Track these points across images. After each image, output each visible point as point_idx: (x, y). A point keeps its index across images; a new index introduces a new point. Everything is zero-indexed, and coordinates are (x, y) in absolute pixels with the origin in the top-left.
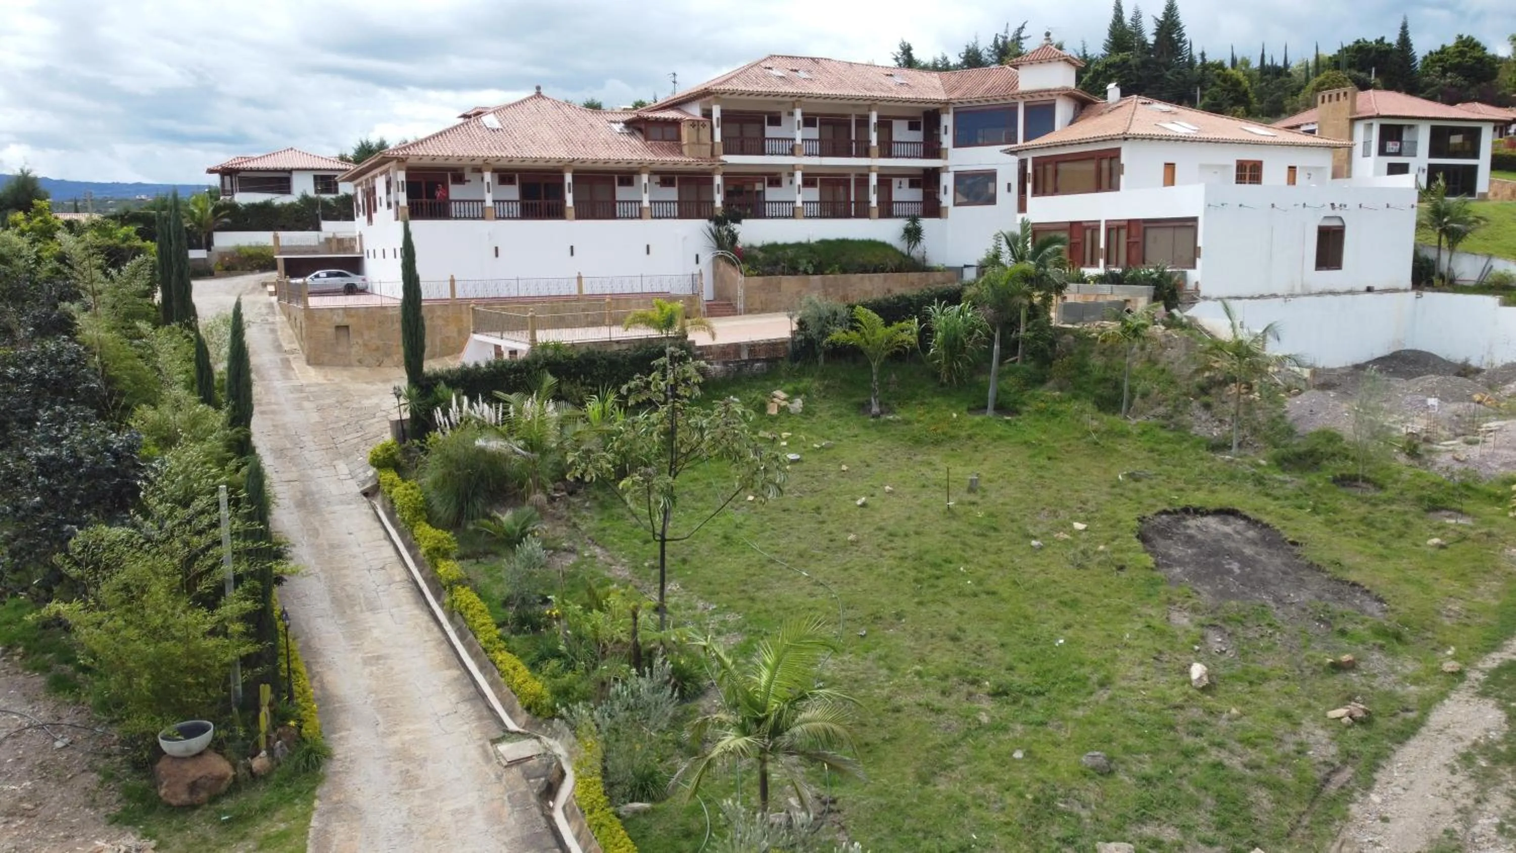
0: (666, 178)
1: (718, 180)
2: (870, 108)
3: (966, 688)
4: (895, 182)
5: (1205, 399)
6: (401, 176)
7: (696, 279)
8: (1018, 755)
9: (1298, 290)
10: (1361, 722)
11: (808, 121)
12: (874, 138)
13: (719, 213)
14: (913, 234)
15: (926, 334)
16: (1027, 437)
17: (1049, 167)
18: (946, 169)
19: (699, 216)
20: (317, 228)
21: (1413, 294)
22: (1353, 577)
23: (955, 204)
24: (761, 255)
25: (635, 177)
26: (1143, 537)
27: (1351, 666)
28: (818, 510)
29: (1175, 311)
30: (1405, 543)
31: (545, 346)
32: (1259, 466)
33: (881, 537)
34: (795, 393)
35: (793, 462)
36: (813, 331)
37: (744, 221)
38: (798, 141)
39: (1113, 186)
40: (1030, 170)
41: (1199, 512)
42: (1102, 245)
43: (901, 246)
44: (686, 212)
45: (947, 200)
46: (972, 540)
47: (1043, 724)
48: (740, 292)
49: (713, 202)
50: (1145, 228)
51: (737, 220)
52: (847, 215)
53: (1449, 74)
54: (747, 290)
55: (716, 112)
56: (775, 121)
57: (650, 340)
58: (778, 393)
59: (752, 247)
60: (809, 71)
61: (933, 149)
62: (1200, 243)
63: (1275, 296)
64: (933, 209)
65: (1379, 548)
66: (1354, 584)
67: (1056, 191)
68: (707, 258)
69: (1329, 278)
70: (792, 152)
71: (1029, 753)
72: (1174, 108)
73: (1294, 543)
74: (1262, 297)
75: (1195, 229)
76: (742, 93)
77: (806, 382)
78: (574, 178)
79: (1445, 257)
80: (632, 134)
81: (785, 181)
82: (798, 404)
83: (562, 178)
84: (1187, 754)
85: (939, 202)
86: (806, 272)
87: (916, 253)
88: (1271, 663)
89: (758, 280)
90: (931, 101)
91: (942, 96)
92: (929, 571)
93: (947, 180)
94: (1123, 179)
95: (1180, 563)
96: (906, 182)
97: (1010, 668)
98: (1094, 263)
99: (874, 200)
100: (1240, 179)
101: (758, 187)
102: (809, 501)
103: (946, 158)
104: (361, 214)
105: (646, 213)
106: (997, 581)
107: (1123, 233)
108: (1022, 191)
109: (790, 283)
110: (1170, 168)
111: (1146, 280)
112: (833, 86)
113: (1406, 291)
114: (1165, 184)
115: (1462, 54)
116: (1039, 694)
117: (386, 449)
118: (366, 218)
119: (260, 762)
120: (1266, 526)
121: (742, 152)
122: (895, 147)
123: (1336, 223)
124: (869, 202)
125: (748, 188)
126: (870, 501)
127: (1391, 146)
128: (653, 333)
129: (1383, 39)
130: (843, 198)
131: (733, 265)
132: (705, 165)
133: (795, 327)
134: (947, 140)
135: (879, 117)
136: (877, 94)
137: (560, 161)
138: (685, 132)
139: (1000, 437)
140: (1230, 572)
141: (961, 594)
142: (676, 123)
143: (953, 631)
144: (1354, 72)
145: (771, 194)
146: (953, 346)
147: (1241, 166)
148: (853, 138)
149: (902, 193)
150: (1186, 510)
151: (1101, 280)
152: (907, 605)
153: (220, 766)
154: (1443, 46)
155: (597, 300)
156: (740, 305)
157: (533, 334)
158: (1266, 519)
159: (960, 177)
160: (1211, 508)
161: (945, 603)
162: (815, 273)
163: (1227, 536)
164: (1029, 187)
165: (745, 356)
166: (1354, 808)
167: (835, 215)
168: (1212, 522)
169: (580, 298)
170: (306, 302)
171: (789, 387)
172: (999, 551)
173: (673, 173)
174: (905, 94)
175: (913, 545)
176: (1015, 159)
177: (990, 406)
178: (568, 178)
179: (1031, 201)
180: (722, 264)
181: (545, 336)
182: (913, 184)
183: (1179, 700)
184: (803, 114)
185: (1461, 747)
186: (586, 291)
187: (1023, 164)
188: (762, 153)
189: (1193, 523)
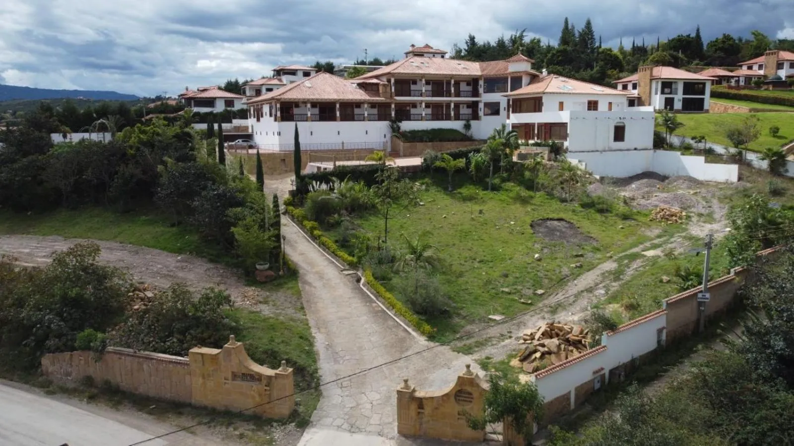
0: (373, 105)
1: (393, 106)
2: (451, 78)
3: (471, 261)
4: (461, 106)
5: (562, 186)
6: (278, 106)
7: (385, 144)
8: (484, 273)
9: (607, 149)
10: (579, 267)
11: (428, 83)
12: (453, 89)
13: (393, 119)
14: (468, 127)
15: (468, 163)
16: (501, 198)
17: (518, 103)
18: (481, 101)
19: (385, 120)
20: (231, 122)
21: (652, 151)
22: (592, 235)
23: (485, 115)
24: (409, 135)
25: (362, 105)
26: (531, 226)
27: (582, 256)
28: (430, 219)
29: (558, 156)
30: (613, 228)
31: (339, 166)
32: (575, 206)
33: (450, 226)
34: (423, 184)
35: (422, 205)
36: (429, 162)
37: (403, 122)
38: (424, 91)
39: (540, 110)
40: (511, 103)
41: (551, 219)
42: (536, 132)
43: (463, 131)
44: (381, 118)
45: (481, 113)
46: (478, 226)
47: (492, 268)
48: (401, 148)
49: (391, 114)
50: (551, 126)
51: (400, 121)
52: (442, 119)
53: (718, 52)
54: (404, 147)
55: (393, 81)
56: (415, 82)
57: (373, 165)
58: (416, 183)
59: (405, 131)
60: (428, 63)
61: (475, 93)
62: (568, 132)
63: (597, 151)
64: (476, 117)
65: (604, 229)
66: (591, 237)
67: (520, 112)
68: (389, 136)
69: (619, 145)
70: (421, 95)
71: (486, 273)
72: (567, 80)
73: (579, 228)
74: (592, 151)
75: (566, 127)
76: (402, 74)
77: (426, 180)
78: (340, 106)
79: (668, 136)
80: (360, 88)
81: (418, 105)
82: (424, 187)
83: (335, 106)
84: (528, 273)
85: (478, 114)
86: (426, 141)
87: (469, 134)
88: (560, 255)
89: (408, 144)
90: (476, 75)
91: (479, 73)
92: (464, 234)
93: (481, 106)
94: (543, 108)
95: (541, 232)
96: (465, 106)
97: (485, 256)
98: (533, 138)
99: (452, 113)
100: (589, 109)
101: (408, 108)
102: (428, 217)
103: (481, 97)
104: (252, 117)
105: (366, 119)
106: (484, 236)
107: (543, 127)
108: (508, 111)
109: (419, 145)
110: (561, 104)
111: (548, 146)
112: (437, 70)
113: (650, 149)
114: (560, 110)
115: (724, 42)
116: (492, 262)
117: (288, 200)
118: (256, 119)
119: (281, 273)
120: (572, 223)
121: (402, 95)
122: (461, 93)
123: (622, 124)
124: (451, 114)
125: (404, 109)
126: (447, 216)
127: (666, 90)
128: (374, 163)
129: (689, 35)
130: (441, 113)
131: (399, 138)
132: (388, 101)
133: (423, 161)
134: (481, 90)
135: (455, 81)
136: (454, 73)
137: (335, 99)
138: (381, 88)
139: (492, 198)
140: (556, 235)
141: (474, 240)
142: (377, 84)
143: (470, 248)
144: (672, 52)
145: (413, 111)
146: (478, 167)
147: (590, 103)
148: (445, 89)
149: (464, 111)
150: (548, 219)
151: (534, 145)
152: (457, 242)
153: (271, 273)
154: (717, 39)
155: (350, 151)
156: (401, 154)
157: (335, 162)
158: (572, 221)
159: (487, 105)
160: (556, 218)
161: (468, 242)
162: (430, 142)
163: (559, 226)
164: (511, 109)
165: (405, 171)
166: (569, 284)
167: (438, 119)
168: (556, 223)
169: (343, 150)
170: (248, 151)
171: (421, 181)
172: (487, 229)
173: (376, 103)
174: (465, 73)
175: (460, 228)
176: (506, 98)
177: (490, 188)
178: (338, 106)
179: (511, 115)
180: (394, 138)
181: (338, 163)
182: (468, 107)
183: (530, 262)
184: (425, 80)
185: (602, 272)
186: (345, 148)
187: (509, 100)
188: (410, 95)
189: (549, 222)
